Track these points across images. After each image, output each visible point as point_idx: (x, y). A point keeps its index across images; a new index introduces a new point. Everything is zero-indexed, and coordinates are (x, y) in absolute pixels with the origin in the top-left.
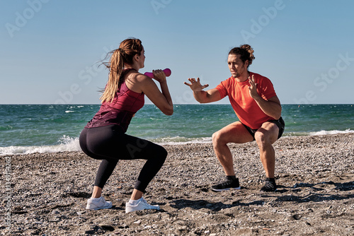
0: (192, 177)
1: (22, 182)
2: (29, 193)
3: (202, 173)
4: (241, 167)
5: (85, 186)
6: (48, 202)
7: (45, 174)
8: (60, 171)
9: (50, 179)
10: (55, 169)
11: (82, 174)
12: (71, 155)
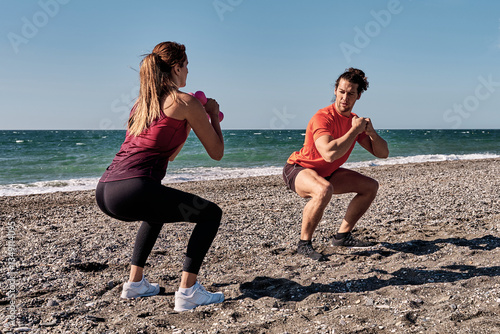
0: (234, 232)
2: (18, 264)
3: (246, 225)
4: (292, 216)
5: (97, 249)
6: (43, 281)
7: (43, 229)
8: (63, 225)
9: (49, 238)
10: (57, 221)
11: (92, 230)
12: (78, 197)
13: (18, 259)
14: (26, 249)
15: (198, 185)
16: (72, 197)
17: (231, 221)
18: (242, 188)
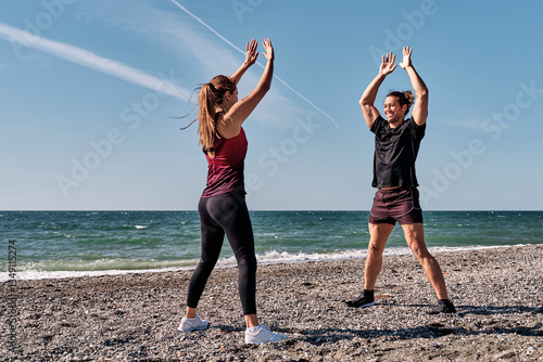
1: (65, 332)
7: (107, 314)
8: (131, 310)
9: (111, 324)
10: (123, 305)
11: (164, 316)
12: (151, 279)
13: (71, 351)
14: (83, 338)
15: (287, 267)
16: (144, 279)
17: (332, 308)
18: (338, 270)
